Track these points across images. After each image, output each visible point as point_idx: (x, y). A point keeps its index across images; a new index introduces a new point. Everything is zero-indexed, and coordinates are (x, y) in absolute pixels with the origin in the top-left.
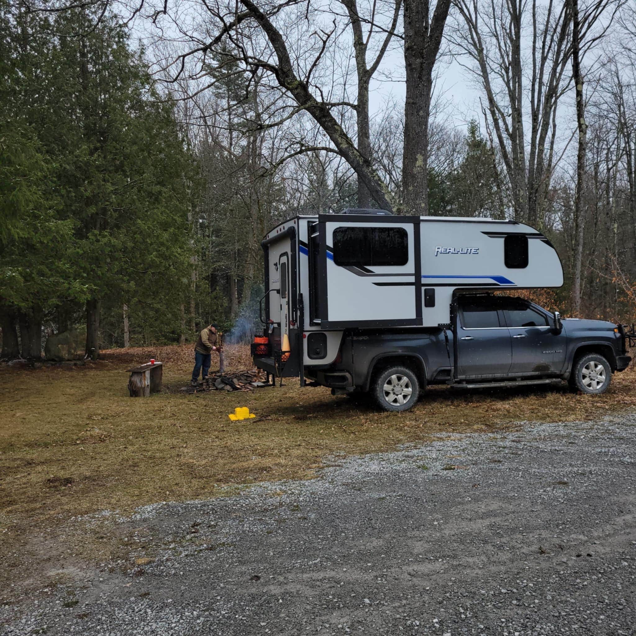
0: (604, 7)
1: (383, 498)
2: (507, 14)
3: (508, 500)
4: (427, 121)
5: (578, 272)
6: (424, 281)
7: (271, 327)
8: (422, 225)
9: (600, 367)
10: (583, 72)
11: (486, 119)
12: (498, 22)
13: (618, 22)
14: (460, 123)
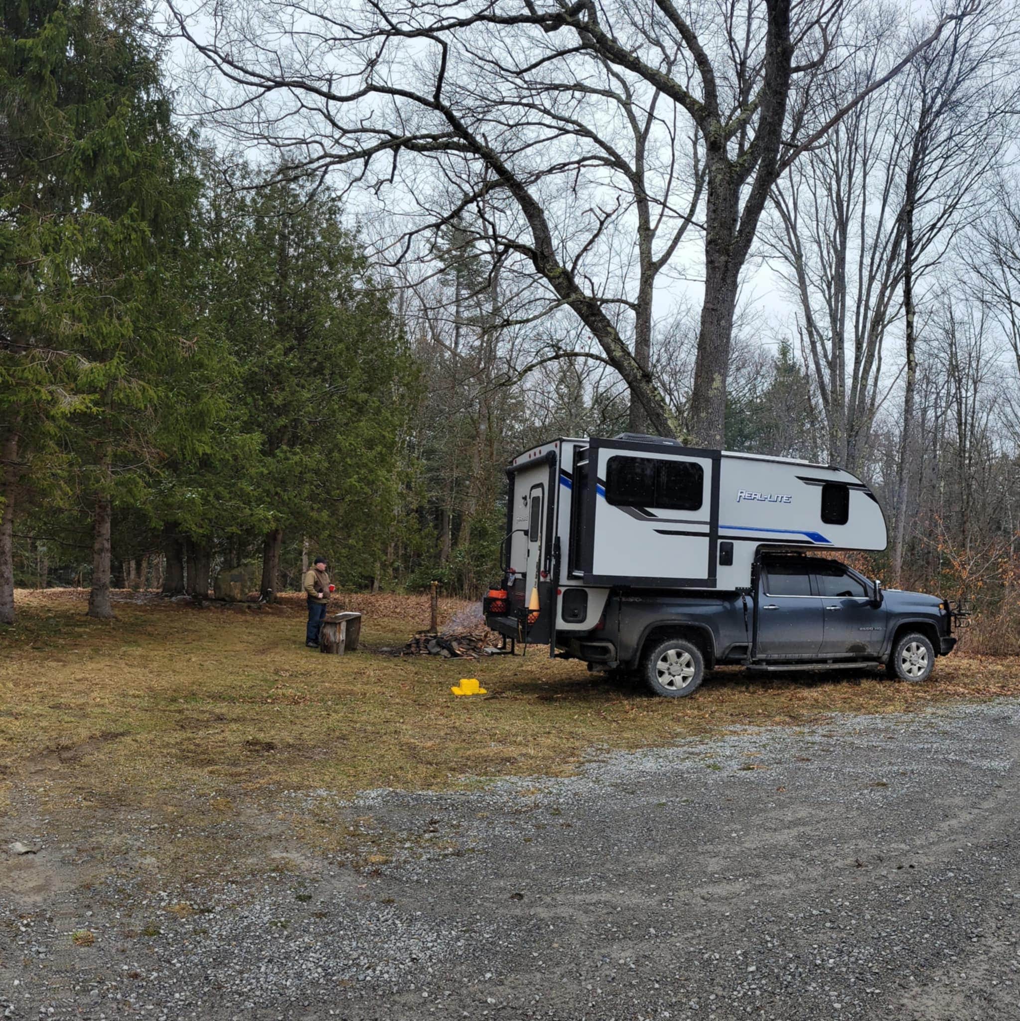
0: (940, 229)
1: (664, 804)
2: (831, 218)
3: (820, 805)
4: (729, 334)
5: (900, 536)
6: (721, 532)
7: (512, 578)
8: (724, 462)
9: (922, 649)
10: (915, 301)
11: (802, 340)
12: (821, 225)
13: (954, 249)
14: (770, 341)
